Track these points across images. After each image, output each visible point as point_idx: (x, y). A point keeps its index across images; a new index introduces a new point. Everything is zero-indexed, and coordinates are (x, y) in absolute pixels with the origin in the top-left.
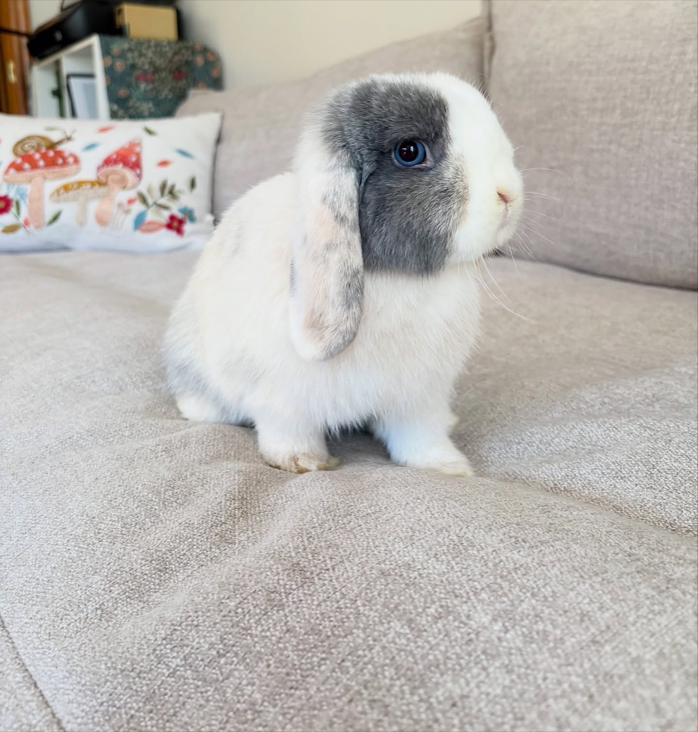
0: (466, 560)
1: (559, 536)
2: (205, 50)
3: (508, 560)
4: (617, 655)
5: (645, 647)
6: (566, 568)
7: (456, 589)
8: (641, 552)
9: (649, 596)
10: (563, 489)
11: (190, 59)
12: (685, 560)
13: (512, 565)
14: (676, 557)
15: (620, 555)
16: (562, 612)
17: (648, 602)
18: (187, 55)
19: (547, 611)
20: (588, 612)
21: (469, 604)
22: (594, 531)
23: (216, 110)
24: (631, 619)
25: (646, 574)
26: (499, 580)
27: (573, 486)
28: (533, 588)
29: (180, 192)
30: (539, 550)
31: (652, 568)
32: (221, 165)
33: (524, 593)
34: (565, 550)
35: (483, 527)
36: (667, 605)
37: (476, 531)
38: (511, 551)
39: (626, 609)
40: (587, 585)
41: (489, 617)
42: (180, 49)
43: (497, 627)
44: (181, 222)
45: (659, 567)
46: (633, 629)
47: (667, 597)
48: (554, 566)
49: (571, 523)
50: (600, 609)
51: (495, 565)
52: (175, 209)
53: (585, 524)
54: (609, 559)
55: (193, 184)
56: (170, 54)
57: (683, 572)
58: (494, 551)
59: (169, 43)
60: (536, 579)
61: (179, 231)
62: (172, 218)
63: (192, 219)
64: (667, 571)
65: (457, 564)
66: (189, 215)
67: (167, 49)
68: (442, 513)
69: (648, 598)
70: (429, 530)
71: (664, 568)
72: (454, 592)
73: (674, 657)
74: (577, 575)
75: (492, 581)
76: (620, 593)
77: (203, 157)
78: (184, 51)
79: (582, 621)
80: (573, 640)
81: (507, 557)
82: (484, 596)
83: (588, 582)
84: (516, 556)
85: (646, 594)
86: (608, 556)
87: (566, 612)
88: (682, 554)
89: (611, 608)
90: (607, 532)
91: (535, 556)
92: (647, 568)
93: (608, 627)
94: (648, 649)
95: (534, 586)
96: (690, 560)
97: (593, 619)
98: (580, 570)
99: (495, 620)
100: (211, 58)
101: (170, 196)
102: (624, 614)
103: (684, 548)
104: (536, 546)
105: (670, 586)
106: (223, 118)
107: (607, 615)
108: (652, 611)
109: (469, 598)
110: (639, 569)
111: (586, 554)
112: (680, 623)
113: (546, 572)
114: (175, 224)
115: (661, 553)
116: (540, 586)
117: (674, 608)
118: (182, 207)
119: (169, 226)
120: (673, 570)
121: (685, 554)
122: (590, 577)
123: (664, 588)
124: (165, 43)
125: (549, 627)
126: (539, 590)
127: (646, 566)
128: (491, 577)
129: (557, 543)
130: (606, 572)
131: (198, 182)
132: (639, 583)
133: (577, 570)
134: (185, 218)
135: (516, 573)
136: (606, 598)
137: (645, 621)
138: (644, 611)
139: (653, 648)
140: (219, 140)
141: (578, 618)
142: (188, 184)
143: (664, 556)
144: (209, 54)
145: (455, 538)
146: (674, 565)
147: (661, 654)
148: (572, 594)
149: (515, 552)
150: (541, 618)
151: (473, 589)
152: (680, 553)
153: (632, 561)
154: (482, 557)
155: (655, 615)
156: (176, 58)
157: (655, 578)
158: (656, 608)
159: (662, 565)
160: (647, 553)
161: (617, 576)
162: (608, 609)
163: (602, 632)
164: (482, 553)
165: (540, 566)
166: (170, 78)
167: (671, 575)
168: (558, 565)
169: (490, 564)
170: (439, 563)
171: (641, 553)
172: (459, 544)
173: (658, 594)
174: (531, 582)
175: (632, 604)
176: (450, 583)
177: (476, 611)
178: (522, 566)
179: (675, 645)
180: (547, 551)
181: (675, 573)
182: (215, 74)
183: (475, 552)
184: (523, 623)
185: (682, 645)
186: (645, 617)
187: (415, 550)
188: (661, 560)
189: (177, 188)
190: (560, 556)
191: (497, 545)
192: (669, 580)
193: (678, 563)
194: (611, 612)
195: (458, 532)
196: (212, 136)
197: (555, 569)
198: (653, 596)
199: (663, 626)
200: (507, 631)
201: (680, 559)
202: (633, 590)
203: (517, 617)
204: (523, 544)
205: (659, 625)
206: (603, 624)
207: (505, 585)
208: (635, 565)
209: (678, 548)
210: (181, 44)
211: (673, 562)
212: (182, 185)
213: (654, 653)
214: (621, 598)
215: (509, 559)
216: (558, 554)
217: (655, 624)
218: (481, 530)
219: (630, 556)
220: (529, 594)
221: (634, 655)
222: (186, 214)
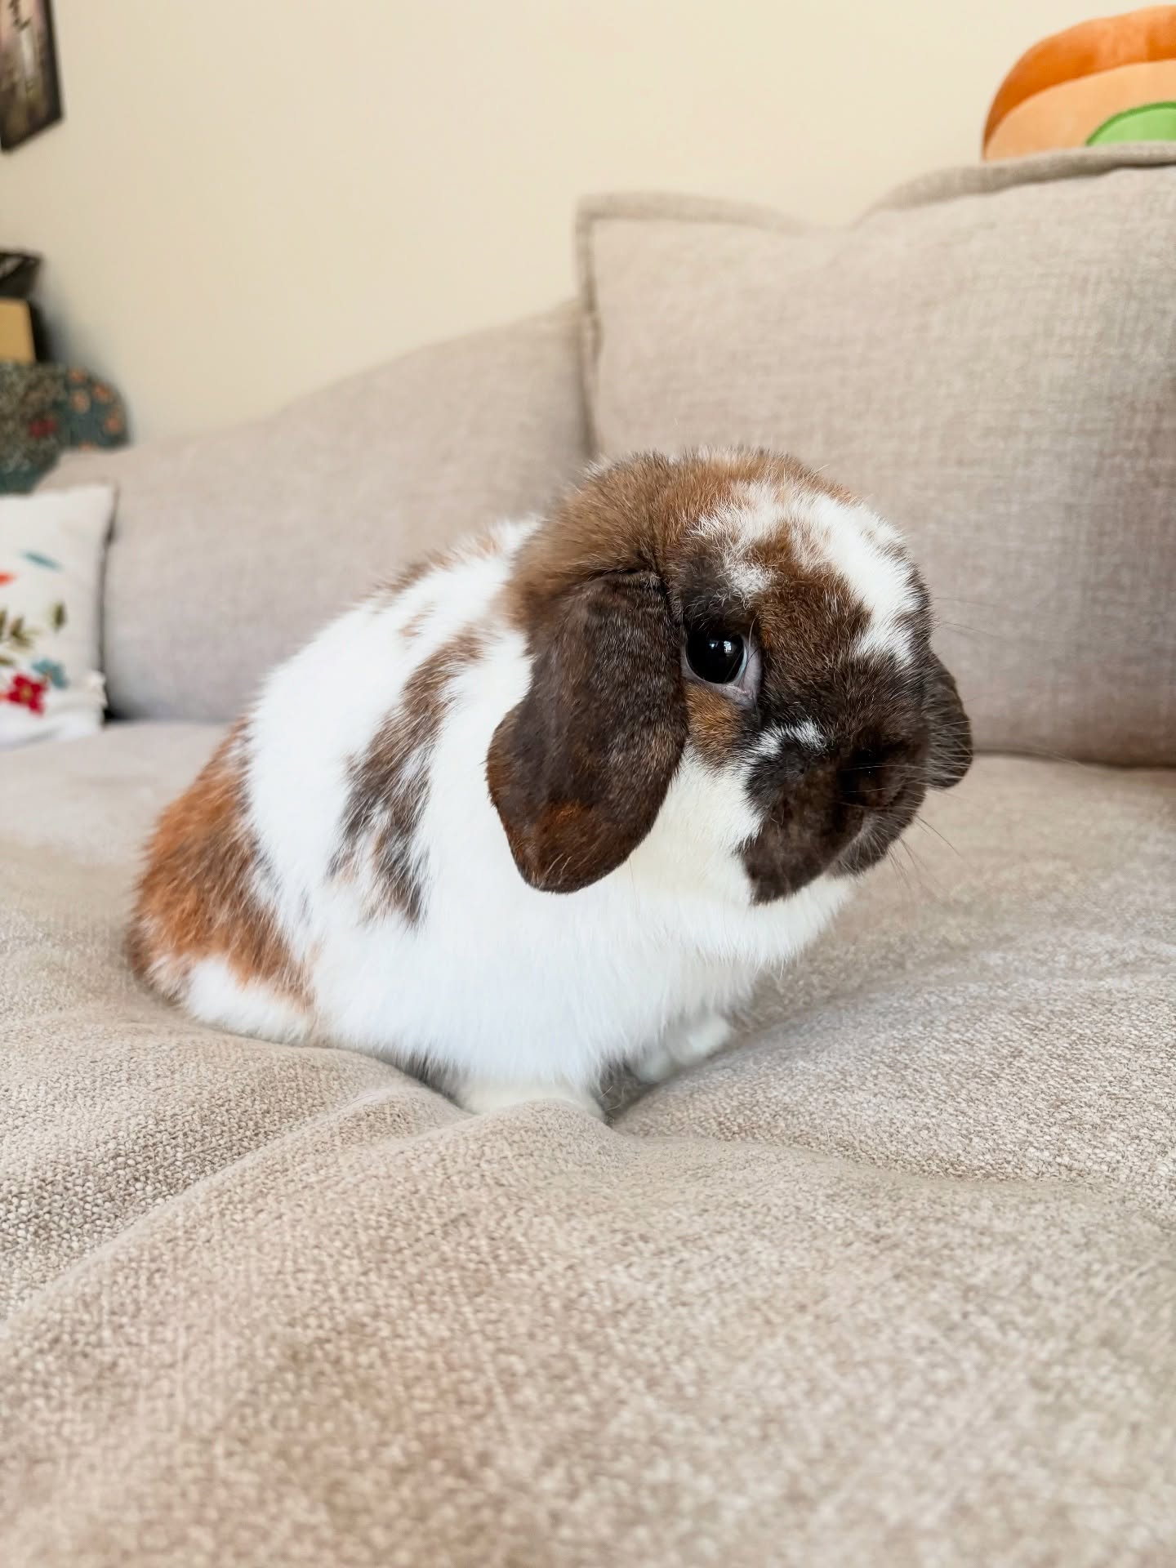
0: (498, 1299)
1: (725, 1221)
2: (90, 383)
3: (599, 1290)
4: (852, 1525)
5: (920, 1490)
6: (733, 1309)
7: (462, 1381)
8: (898, 1229)
9: (924, 1343)
10: (736, 1129)
11: (62, 397)
12: (992, 1235)
13: (608, 1303)
14: (973, 1229)
15: (856, 1245)
16: (715, 1422)
17: (920, 1361)
18: (55, 391)
19: (680, 1424)
20: (779, 1408)
21: (490, 1421)
22: (799, 1196)
23: (103, 480)
24: (884, 1413)
25: (914, 1279)
26: (573, 1347)
27: (754, 1119)
28: (652, 1366)
29: (35, 632)
30: (675, 1259)
31: (927, 1262)
32: (115, 580)
33: (630, 1380)
34: (735, 1257)
35: (555, 1209)
36: (966, 1365)
37: (536, 1220)
38: (611, 1264)
39: (871, 1388)
40: (780, 1341)
41: (535, 1455)
42: (40, 380)
43: (550, 1483)
44: (37, 689)
45: (941, 1256)
46: (888, 1440)
47: (965, 1344)
48: (709, 1301)
49: (752, 1190)
50: (809, 1394)
51: (568, 1306)
52: (25, 663)
53: (782, 1185)
54: (831, 1262)
55: (59, 617)
56: (20, 388)
57: (994, 1267)
58: (571, 1267)
59: (18, 367)
60: (661, 1342)
61: (34, 705)
62: (20, 681)
63: (60, 683)
64: (961, 1266)
65: (477, 1311)
66: (54, 674)
67: (15, 377)
68: (468, 1174)
69: (920, 1351)
70: (429, 1222)
71: (951, 1258)
72: (456, 1391)
73: (994, 1512)
74: (758, 1319)
75: (554, 1351)
76: (856, 1345)
77: (80, 566)
78: (47, 383)
79: (765, 1438)
80: (741, 1502)
81: (598, 1283)
82: (528, 1394)
83: (782, 1332)
84: (622, 1278)
85: (917, 1338)
86: (829, 1256)
87: (725, 1419)
88: (985, 1222)
89: (836, 1388)
90: (828, 1196)
91: (665, 1279)
92: (917, 1261)
93: (828, 1445)
94: (926, 1498)
95: (656, 1359)
96: (1003, 1234)
97: (791, 1426)
98: (764, 1307)
99: (548, 1463)
100: (103, 398)
101: (14, 639)
102: (867, 1399)
103: (986, 1204)
104: (671, 1249)
105: (970, 1308)
106: (117, 495)
107: (827, 1408)
108: (932, 1386)
109: (491, 1405)
110: (898, 1270)
111: (782, 1263)
112: (1001, 1413)
113: (689, 1323)
114: (26, 693)
115: (942, 1225)
116: (670, 1359)
117: (983, 1371)
118: (39, 659)
119: (14, 697)
120: (972, 1263)
121: (990, 1220)
122: (788, 1317)
123: (956, 1317)
124: (9, 369)
125: (685, 1470)
126: (667, 1368)
127: (913, 1257)
128: (555, 1340)
129: (719, 1239)
130: (825, 1296)
131: (71, 613)
132: (900, 1309)
133: (758, 1309)
134: (45, 681)
135: (616, 1326)
136: (824, 1365)
137: (915, 1415)
138: (912, 1388)
139: (941, 1493)
140: (110, 536)
141: (754, 1432)
142: (51, 619)
143: (950, 1231)
144: (98, 390)
145: (483, 1243)
146: (973, 1248)
147: (962, 1510)
148: (743, 1370)
149: (619, 1268)
150: (664, 1446)
151: (507, 1378)
152: (981, 1218)
153: (882, 1251)
154: (539, 1288)
155: (939, 1396)
156: (34, 396)
157: (933, 1287)
158: (942, 1376)
159: (946, 1252)
160: (912, 1229)
161: (849, 1302)
162: (827, 1394)
163: (811, 1462)
164: (540, 1276)
165: (674, 1307)
166: (23, 433)
167: (968, 1275)
168: (716, 1301)
169: (556, 1304)
170: (435, 1316)
171: (901, 1229)
172: (489, 1260)
173: (946, 1336)
174: (649, 1351)
175: (884, 1371)
176: (451, 1368)
177: (505, 1442)
178: (631, 1305)
179: (992, 1480)
180: (695, 1263)
181: (978, 1269)
182: (112, 425)
183: (524, 1276)
184: (618, 1467)
185: (1012, 1477)
186: (916, 1404)
187: (385, 1282)
188: (944, 1240)
189: (27, 625)
190: (723, 1277)
191: (578, 1252)
192: (967, 1292)
193: (980, 1245)
194: (836, 1399)
195: (492, 1224)
196: (97, 528)
197: (710, 1313)
198: (933, 1342)
199: (960, 1425)
200: (574, 1495)
201: (982, 1233)
202: (887, 1332)
203: (606, 1451)
204: (641, 1244)
205: (951, 1421)
206: (815, 1437)
207: (585, 1359)
208: (890, 1262)
209: (975, 1207)
210: (42, 370)
211: (970, 1241)
212: (36, 619)
213: (943, 1506)
214: (859, 1357)
215: (604, 1285)
216: (718, 1271)
217: (940, 1423)
218: (548, 1218)
219: (877, 1242)
220: (640, 1383)
221: (894, 1517)
222: (45, 673)
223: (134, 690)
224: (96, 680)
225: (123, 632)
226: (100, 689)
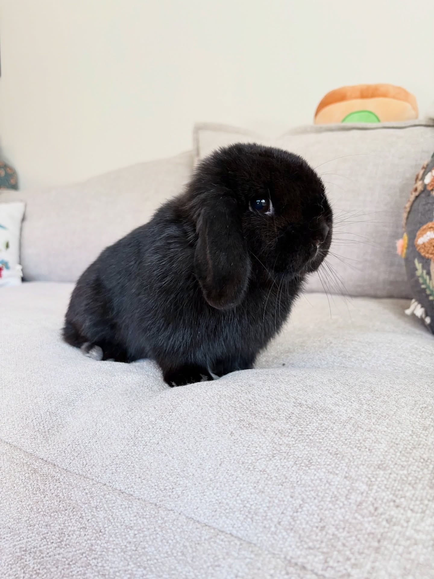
2: (6, 167)
23: (21, 201)
44: (1, 269)
55: (7, 246)
63: (8, 268)
66: (5, 265)
77: (14, 229)
100: (9, 172)
106: (26, 206)
118: (1, 259)
131: (11, 245)
134: (3, 267)
140: (23, 219)
142: (5, 246)
144: (8, 169)
182: (12, 181)
196: (20, 217)
222: (3, 264)
223: (32, 271)
224: (19, 267)
225: (28, 252)
226: (20, 270)
